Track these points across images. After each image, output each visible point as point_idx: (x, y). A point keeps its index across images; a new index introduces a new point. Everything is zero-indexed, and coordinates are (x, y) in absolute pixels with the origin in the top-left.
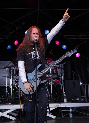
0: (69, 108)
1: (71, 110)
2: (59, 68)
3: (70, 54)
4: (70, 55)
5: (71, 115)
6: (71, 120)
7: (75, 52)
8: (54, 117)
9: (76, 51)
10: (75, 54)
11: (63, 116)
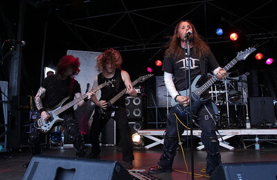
0: (254, 136)
1: (257, 139)
2: (239, 81)
3: (244, 55)
4: (245, 58)
5: (257, 147)
6: (258, 154)
7: (252, 51)
8: (231, 148)
9: (255, 49)
10: (253, 55)
11: (245, 147)
